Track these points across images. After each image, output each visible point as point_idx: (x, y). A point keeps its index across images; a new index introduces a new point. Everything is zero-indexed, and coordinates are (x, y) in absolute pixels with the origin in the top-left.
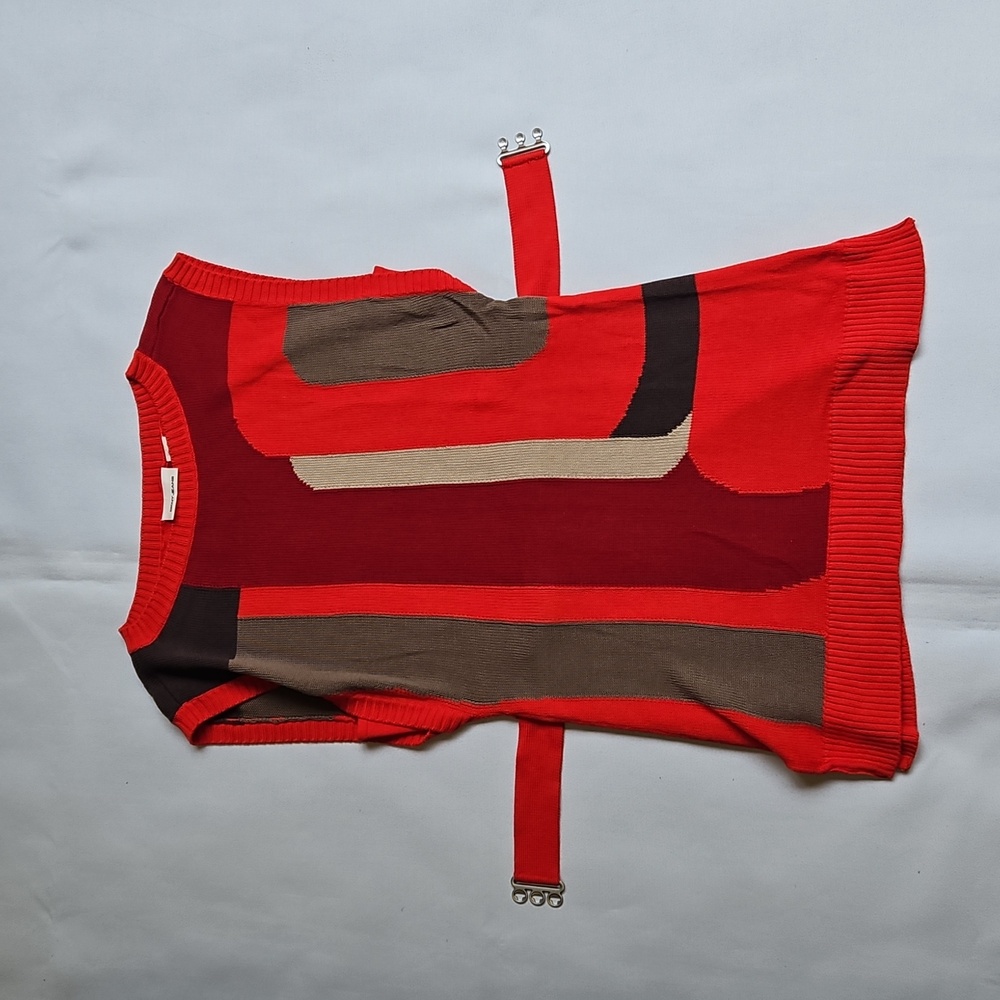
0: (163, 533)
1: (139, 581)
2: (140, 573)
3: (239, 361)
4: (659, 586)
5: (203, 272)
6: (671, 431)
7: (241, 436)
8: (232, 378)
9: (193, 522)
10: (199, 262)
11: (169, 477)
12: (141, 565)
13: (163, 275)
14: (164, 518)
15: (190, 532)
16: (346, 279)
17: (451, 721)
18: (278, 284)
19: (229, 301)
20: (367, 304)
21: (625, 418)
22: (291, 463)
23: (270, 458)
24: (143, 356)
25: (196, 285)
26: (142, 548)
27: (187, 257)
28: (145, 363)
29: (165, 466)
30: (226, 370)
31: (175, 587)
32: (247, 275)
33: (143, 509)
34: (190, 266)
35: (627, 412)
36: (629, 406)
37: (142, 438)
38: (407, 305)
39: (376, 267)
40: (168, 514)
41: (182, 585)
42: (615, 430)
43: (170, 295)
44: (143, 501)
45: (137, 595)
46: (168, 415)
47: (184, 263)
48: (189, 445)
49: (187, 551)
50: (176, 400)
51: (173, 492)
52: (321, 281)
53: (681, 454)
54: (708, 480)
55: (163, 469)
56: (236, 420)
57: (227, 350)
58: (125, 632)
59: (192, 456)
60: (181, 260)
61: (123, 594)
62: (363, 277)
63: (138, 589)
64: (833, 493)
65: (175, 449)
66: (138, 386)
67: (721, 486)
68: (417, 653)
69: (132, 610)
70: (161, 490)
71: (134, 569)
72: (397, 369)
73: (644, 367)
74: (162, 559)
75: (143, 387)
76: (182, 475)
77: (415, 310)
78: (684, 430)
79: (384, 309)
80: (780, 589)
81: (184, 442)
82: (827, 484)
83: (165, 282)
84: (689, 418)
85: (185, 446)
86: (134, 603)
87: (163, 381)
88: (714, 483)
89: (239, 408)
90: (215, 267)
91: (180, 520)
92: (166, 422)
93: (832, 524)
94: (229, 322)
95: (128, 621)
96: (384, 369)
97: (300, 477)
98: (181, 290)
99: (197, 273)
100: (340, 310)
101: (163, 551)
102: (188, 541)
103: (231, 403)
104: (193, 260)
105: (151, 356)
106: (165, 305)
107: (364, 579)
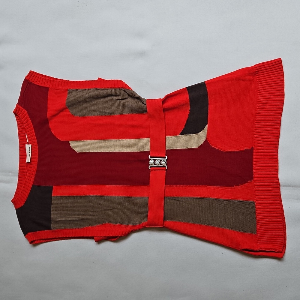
0: (26, 167)
1: (18, 183)
2: (18, 180)
3: (52, 108)
4: (198, 185)
5: (39, 77)
6: (200, 132)
7: (52, 133)
8: (49, 114)
9: (36, 163)
10: (38, 74)
11: (28, 147)
12: (19, 178)
13: (25, 78)
14: (26, 162)
15: (36, 167)
16: (88, 81)
17: (126, 232)
18: (65, 82)
19: (48, 87)
20: (95, 90)
21: (184, 128)
22: (69, 143)
23: (62, 141)
24: (19, 106)
25: (37, 81)
26: (19, 172)
27: (34, 72)
28: (20, 108)
29: (27, 144)
30: (47, 111)
31: (30, 185)
32: (54, 78)
33: (20, 159)
34: (34, 75)
35: (185, 126)
36: (186, 124)
37: (19, 134)
38: (109, 91)
39: (99, 78)
40: (28, 160)
41: (33, 185)
42: (181, 132)
43: (27, 85)
44: (20, 156)
45: (18, 188)
46: (27, 127)
47: (32, 74)
48: (35, 137)
49: (34, 173)
50: (30, 121)
51: (30, 152)
52: (80, 81)
53: (204, 139)
54: (213, 148)
55: (26, 145)
56: (50, 128)
57: (47, 105)
58: (14, 201)
59: (36, 140)
60: (32, 73)
61: (12, 187)
62: (94, 81)
63: (18, 186)
64: (254, 150)
65: (30, 138)
66: (17, 116)
67: (218, 150)
68: (113, 209)
69: (16, 193)
70: (26, 152)
71: (16, 179)
72: (104, 112)
73: (190, 111)
74: (26, 176)
75: (19, 117)
76: (33, 147)
77: (112, 93)
78: (205, 131)
79: (101, 92)
80: (239, 185)
81: (33, 136)
82: (253, 147)
83: (26, 80)
84: (207, 127)
85: (33, 137)
86: (16, 191)
87: (26, 115)
88: (215, 149)
89: (51, 124)
90: (43, 75)
91: (32, 163)
92: (26, 129)
93: (254, 162)
94: (48, 95)
95: (14, 197)
96: (100, 112)
97: (73, 148)
98: (31, 83)
99: (37, 78)
100: (86, 91)
101: (26, 173)
102: (35, 170)
103: (48, 122)
104: (36, 73)
105: (21, 106)
106: (26, 88)
107: (95, 183)
